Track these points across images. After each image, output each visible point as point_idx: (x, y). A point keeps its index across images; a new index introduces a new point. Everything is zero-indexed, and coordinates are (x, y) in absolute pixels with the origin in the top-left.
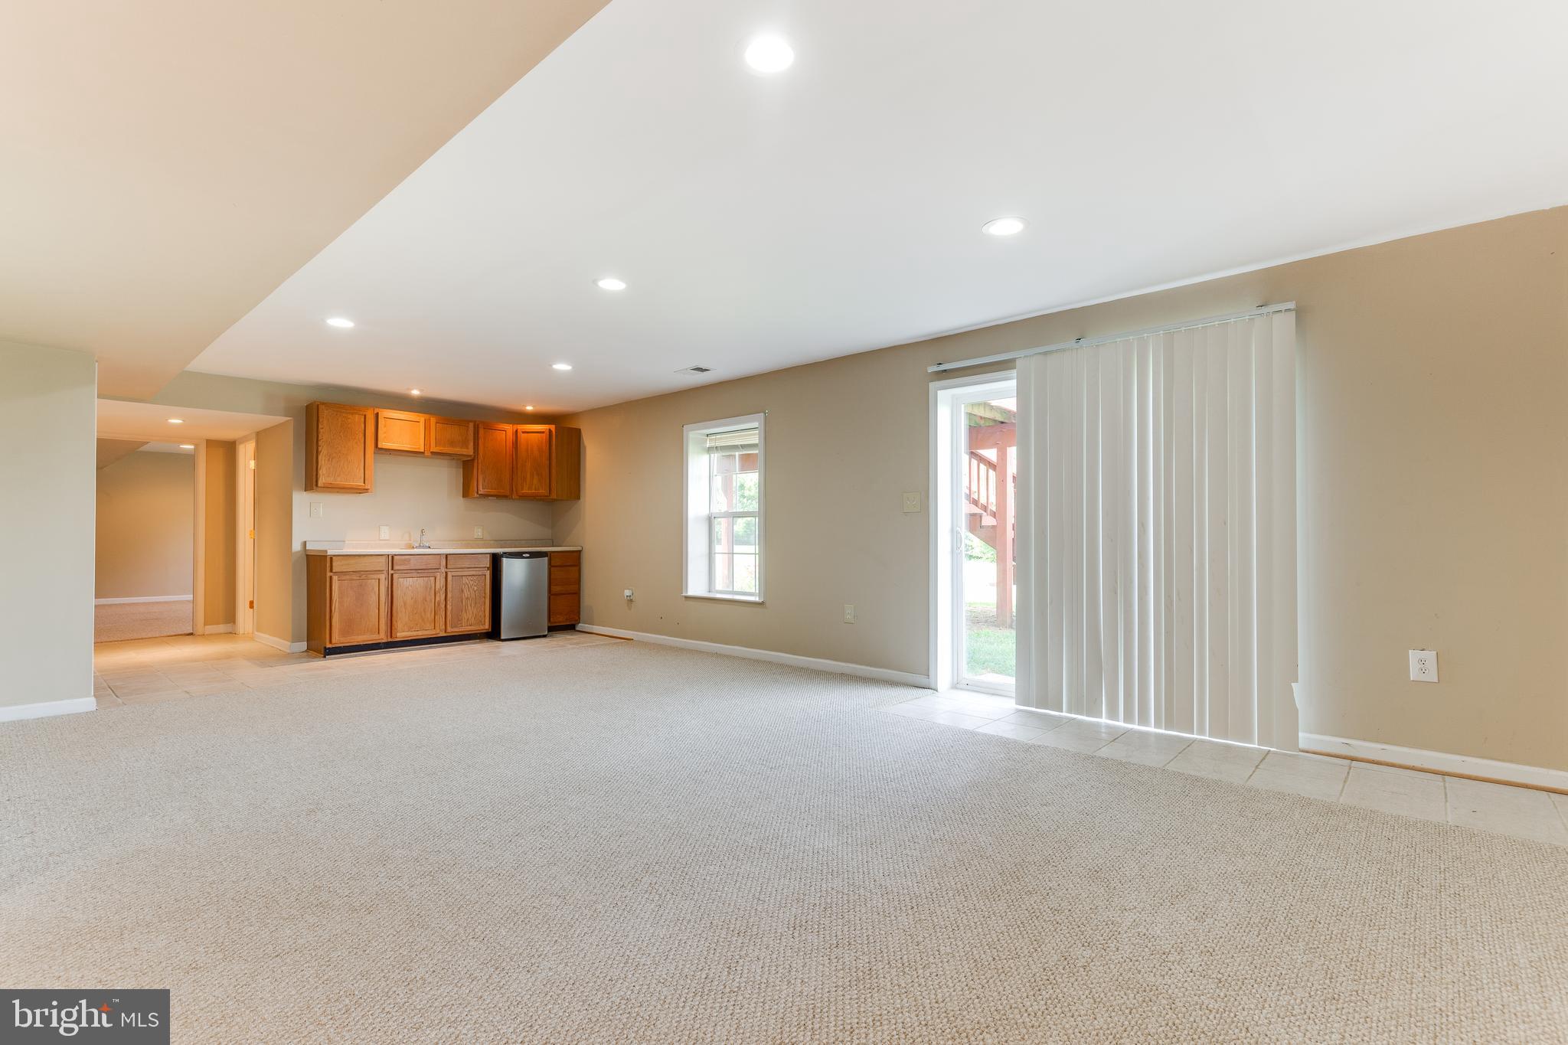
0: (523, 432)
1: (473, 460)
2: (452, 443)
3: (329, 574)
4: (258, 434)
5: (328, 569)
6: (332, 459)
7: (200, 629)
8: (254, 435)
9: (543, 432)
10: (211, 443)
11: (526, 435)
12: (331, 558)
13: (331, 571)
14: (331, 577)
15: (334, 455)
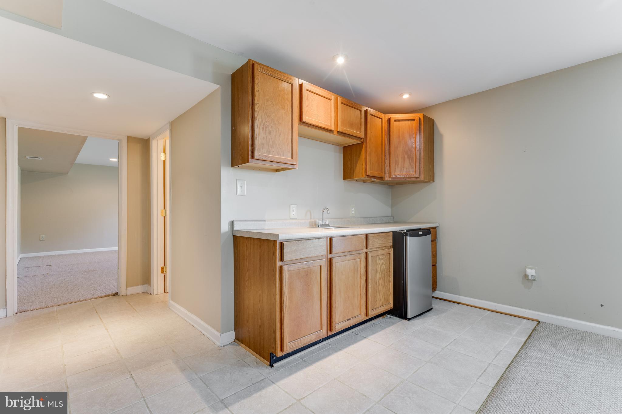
0: (395, 121)
1: (363, 143)
2: (351, 125)
3: (279, 264)
4: (172, 124)
5: (278, 257)
6: (266, 127)
7: (123, 291)
8: (168, 126)
9: (414, 120)
10: (131, 139)
11: (397, 123)
12: (281, 244)
13: (281, 259)
14: (281, 267)
15: (268, 124)
